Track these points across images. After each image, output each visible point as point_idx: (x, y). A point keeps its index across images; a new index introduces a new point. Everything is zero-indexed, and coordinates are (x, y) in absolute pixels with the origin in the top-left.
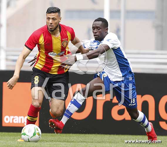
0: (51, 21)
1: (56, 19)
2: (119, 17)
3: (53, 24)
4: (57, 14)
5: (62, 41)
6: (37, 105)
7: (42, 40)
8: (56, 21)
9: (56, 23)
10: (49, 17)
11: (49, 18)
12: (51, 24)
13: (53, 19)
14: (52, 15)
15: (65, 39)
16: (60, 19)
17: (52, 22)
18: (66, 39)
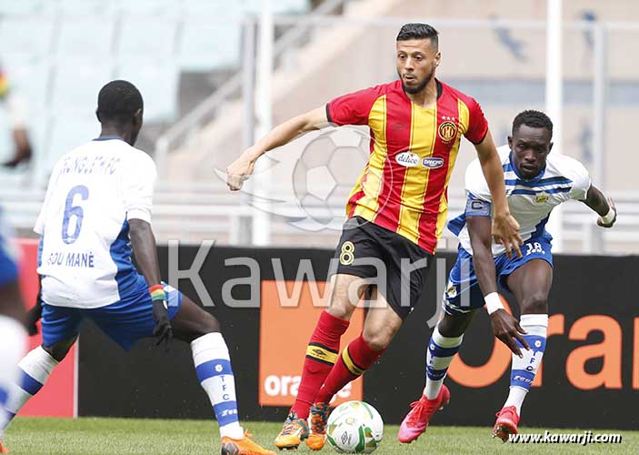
0: (409, 62)
1: (424, 57)
2: (589, 100)
3: (414, 73)
4: (427, 41)
5: (440, 121)
6: (338, 311)
7: (379, 111)
8: (424, 63)
9: (424, 69)
10: (403, 52)
11: (403, 56)
12: (411, 70)
13: (414, 55)
14: (413, 45)
15: (449, 118)
16: (437, 58)
17: (412, 67)
18: (453, 119)
